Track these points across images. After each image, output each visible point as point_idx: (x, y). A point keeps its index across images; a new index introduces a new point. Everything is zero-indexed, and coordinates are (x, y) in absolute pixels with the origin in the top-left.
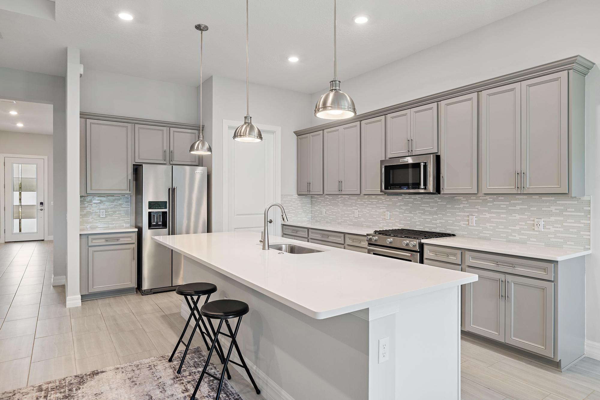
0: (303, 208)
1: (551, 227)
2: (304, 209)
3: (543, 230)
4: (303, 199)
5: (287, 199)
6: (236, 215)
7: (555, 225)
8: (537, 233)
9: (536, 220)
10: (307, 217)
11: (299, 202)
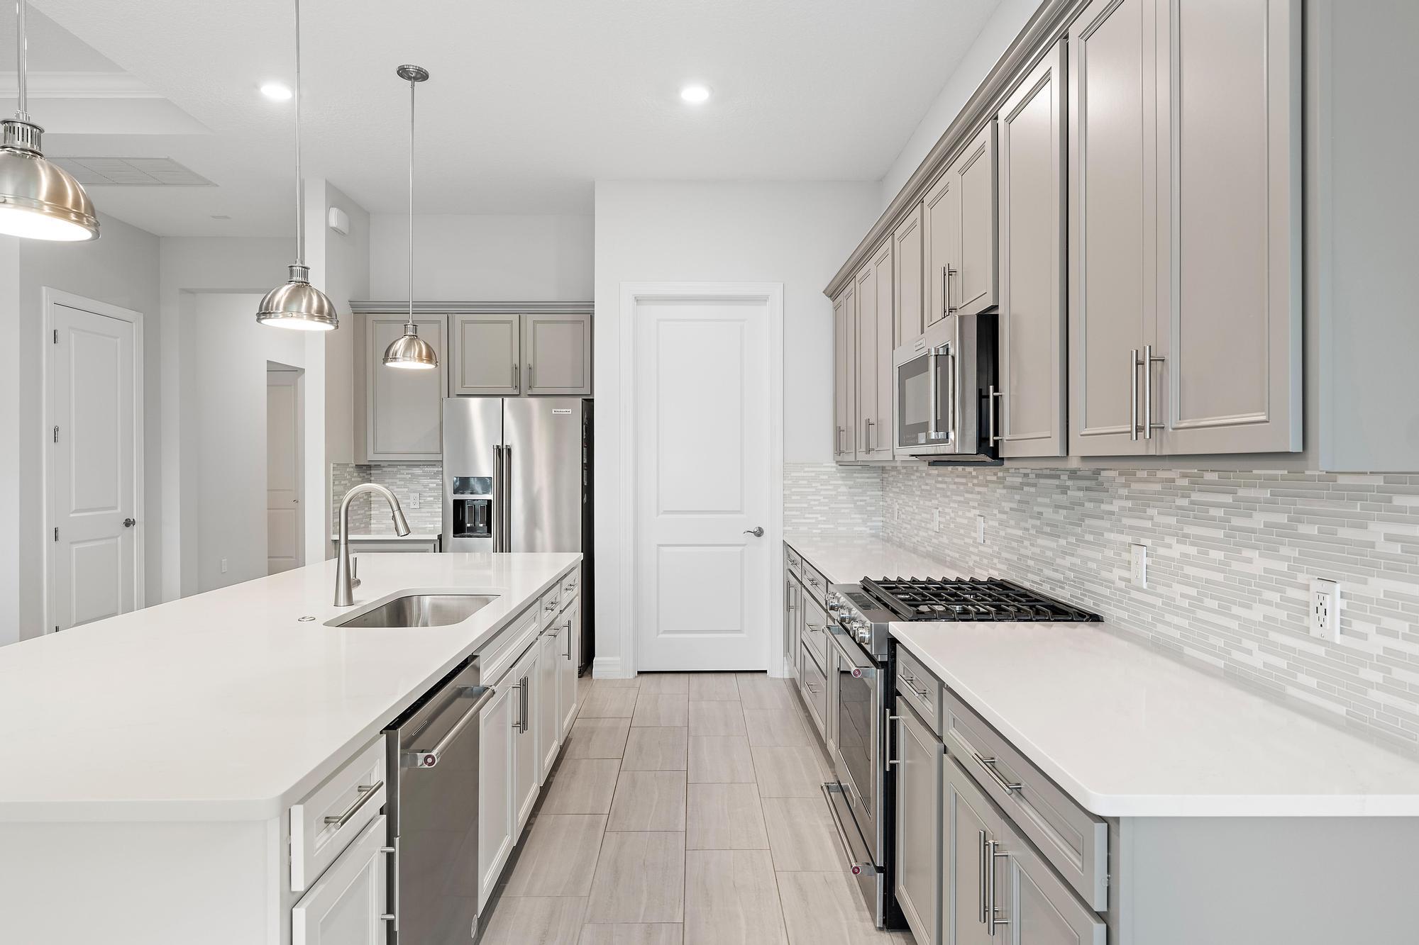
0: (856, 498)
1: (1370, 629)
2: (858, 503)
3: (1338, 639)
4: (855, 475)
5: (803, 474)
6: (662, 514)
7: (1388, 623)
8: (1321, 651)
9: (1316, 586)
10: (869, 524)
11: (840, 482)
